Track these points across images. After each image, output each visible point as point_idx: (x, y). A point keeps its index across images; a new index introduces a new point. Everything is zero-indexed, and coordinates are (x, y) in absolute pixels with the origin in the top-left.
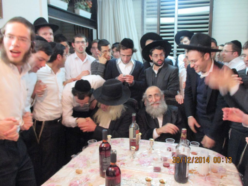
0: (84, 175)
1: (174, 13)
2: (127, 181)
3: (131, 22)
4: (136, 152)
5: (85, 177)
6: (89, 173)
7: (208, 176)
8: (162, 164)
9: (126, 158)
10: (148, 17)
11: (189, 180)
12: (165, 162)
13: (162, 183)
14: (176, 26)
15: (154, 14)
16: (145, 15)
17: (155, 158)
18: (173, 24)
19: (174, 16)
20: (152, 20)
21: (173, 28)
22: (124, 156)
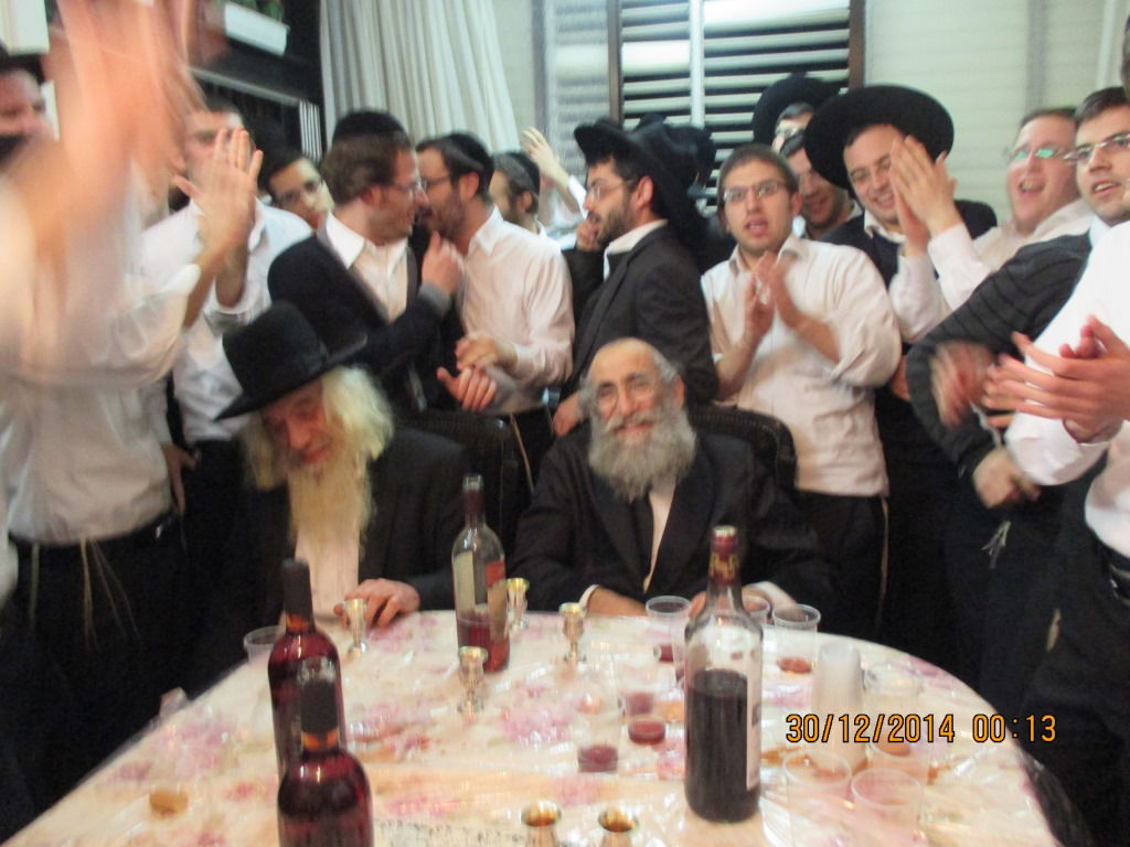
0: (192, 818)
1: (685, 18)
2: (431, 832)
3: (485, 64)
4: (489, 679)
5: (198, 829)
6: (222, 806)
7: (860, 776)
8: (625, 731)
9: (437, 712)
10: (565, 43)
11: (763, 803)
12: (642, 719)
13: (617, 827)
14: (697, 83)
15: (591, 26)
16: (551, 33)
17: (589, 700)
18: (685, 74)
19: (684, 36)
20: (581, 58)
21: (686, 93)
22: (431, 700)
